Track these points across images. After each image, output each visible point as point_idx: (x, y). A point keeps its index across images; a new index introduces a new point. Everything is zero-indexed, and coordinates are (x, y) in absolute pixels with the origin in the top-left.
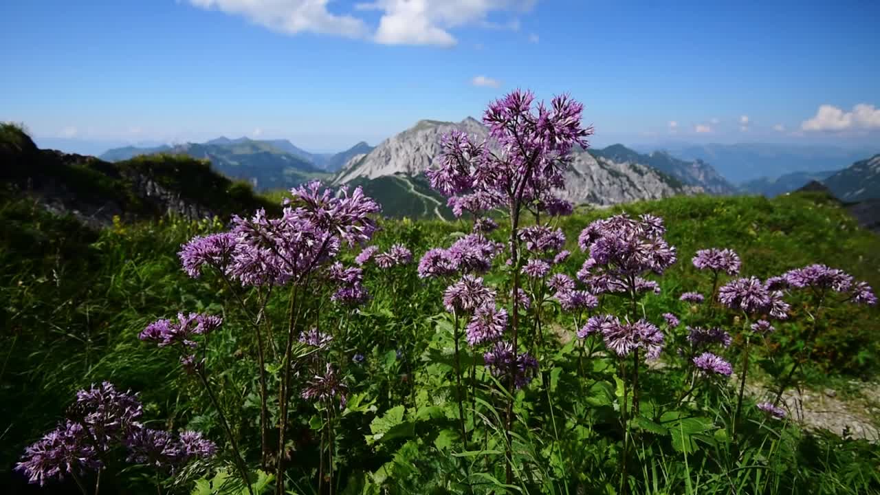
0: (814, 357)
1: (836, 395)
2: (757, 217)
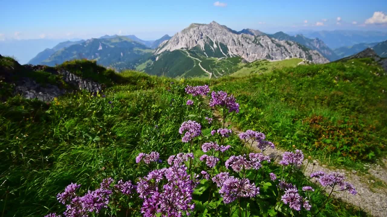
0: (350, 153)
1: (356, 173)
2: (338, 74)
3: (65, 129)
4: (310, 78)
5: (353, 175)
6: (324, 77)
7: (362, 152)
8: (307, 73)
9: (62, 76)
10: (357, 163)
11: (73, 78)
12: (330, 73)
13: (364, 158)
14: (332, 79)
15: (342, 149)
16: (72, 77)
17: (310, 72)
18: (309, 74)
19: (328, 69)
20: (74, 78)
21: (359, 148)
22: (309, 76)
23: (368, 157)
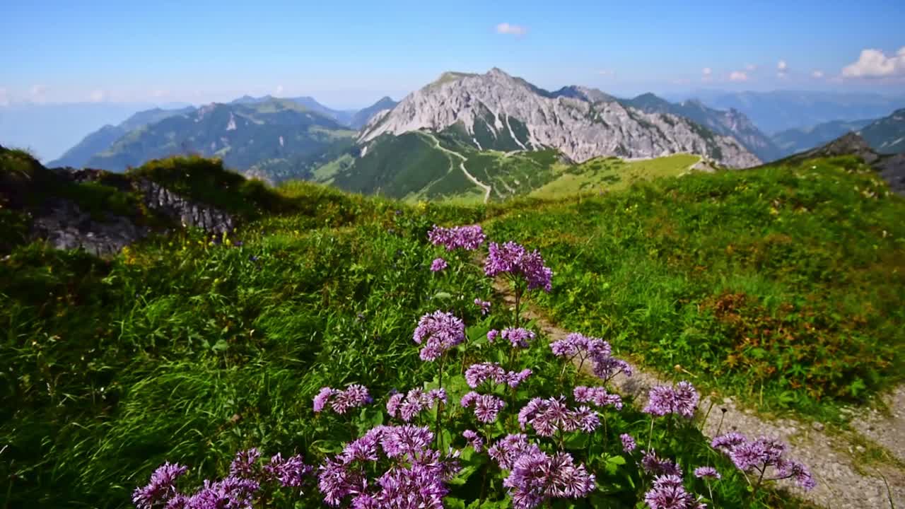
0: (809, 381)
1: (823, 428)
2: (780, 194)
3: (147, 322)
4: (716, 203)
5: (815, 434)
6: (750, 200)
7: (836, 379)
8: (708, 191)
9: (142, 196)
10: (825, 404)
11: (166, 200)
12: (763, 191)
13: (840, 393)
14: (766, 206)
15: (789, 372)
16: (165, 197)
17: (716, 189)
18: (713, 195)
19: (756, 182)
20: (169, 198)
21: (828, 369)
22: (713, 199)
23: (850, 392)
